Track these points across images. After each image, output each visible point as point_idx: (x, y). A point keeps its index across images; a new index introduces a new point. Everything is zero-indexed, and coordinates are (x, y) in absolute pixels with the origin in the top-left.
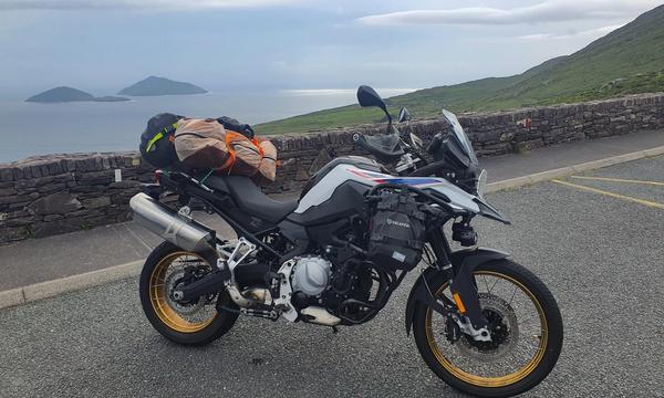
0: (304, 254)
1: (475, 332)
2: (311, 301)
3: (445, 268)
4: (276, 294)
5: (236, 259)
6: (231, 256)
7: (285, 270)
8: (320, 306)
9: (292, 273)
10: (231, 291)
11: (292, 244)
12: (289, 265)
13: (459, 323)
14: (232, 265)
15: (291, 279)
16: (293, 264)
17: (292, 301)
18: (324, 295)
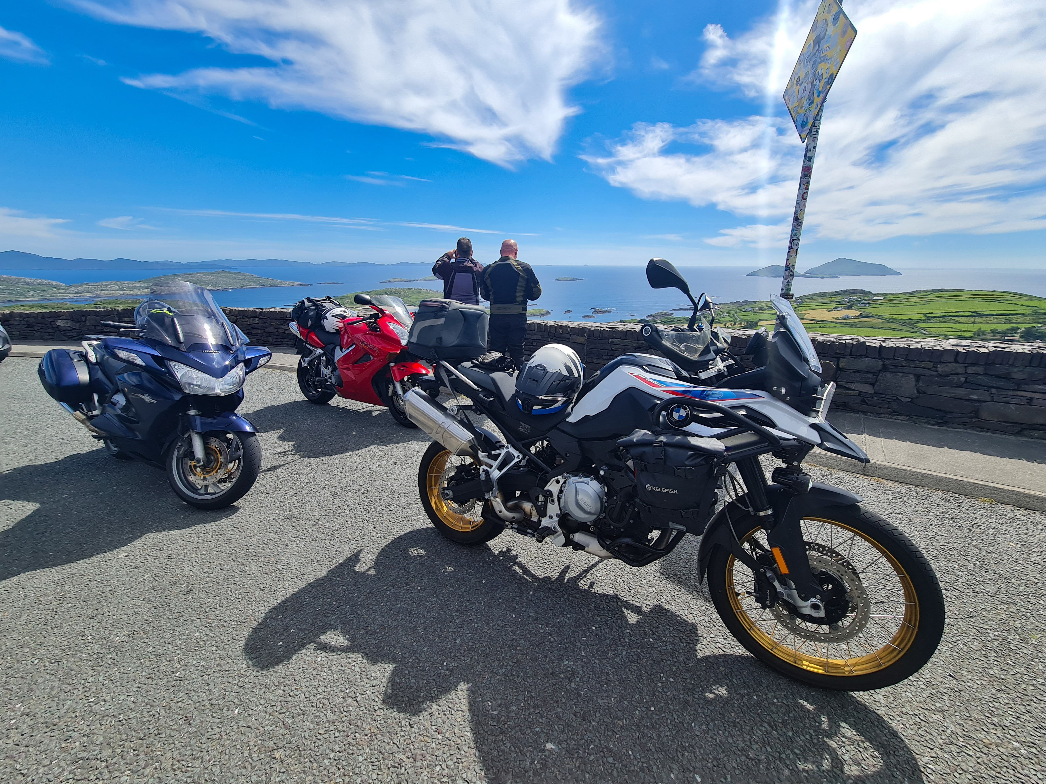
0: (575, 473)
1: (800, 603)
2: (582, 527)
3: (762, 514)
4: (542, 512)
5: (500, 468)
6: (495, 464)
7: (553, 487)
8: (592, 534)
9: (561, 491)
10: (494, 504)
11: (562, 458)
12: (558, 482)
13: (776, 584)
14: (496, 474)
15: (559, 499)
16: (562, 481)
17: (561, 523)
18: (596, 523)
